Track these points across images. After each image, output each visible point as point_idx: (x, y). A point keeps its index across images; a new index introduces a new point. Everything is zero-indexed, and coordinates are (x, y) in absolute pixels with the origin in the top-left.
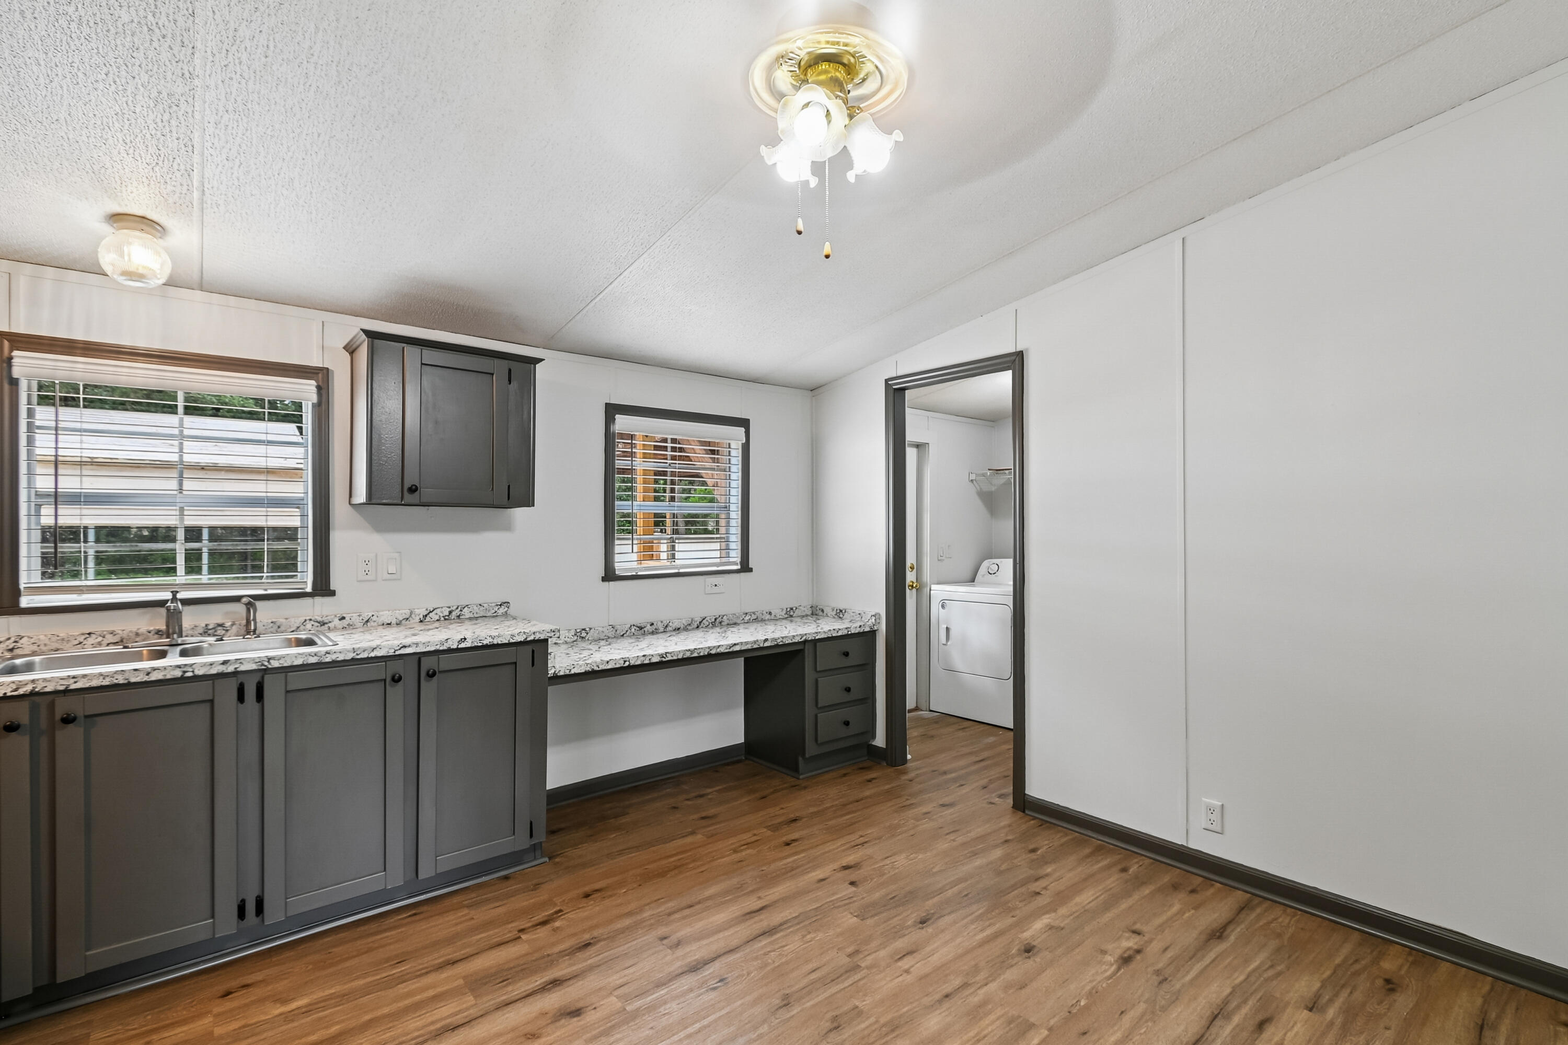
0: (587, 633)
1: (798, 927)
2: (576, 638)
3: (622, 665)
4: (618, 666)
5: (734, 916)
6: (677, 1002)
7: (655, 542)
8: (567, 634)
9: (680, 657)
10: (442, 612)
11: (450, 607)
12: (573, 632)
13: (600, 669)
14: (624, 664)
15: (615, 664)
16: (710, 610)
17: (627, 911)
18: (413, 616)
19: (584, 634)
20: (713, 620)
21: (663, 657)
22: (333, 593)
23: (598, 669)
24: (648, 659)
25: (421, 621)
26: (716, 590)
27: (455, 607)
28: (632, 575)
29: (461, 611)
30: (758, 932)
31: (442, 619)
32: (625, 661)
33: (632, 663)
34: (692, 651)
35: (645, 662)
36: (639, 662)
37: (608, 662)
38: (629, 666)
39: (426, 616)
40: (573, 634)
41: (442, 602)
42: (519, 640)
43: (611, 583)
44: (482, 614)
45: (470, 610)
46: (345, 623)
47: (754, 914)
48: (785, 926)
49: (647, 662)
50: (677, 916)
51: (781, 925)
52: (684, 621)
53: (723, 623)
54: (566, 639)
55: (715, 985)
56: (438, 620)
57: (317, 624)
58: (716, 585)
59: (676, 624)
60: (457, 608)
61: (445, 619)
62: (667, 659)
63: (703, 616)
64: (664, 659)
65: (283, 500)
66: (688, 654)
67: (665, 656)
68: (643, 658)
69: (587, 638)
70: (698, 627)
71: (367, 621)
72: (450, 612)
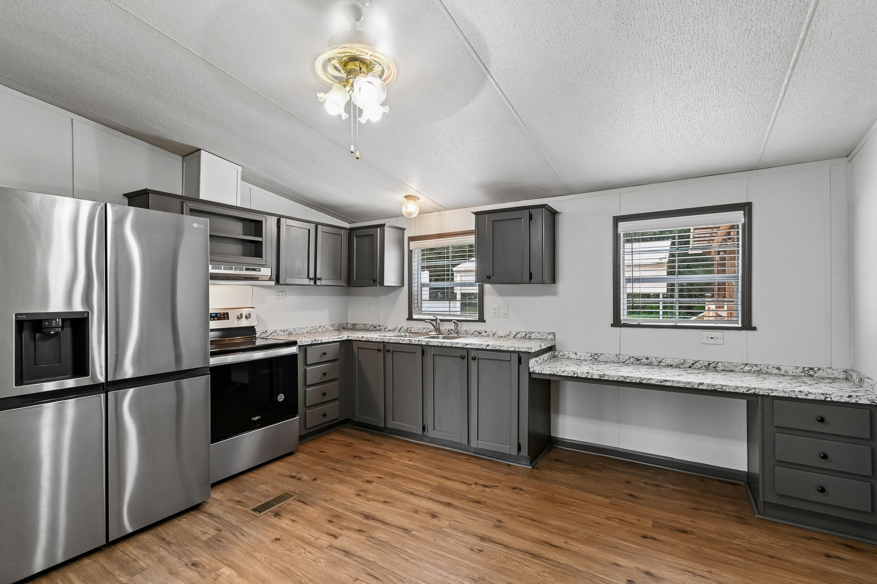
0: (599, 357)
1: (553, 567)
2: (591, 358)
3: (573, 375)
4: (569, 375)
5: (538, 537)
6: (456, 541)
7: (706, 303)
8: (586, 355)
9: (615, 379)
10: (522, 334)
11: (525, 332)
12: (589, 355)
13: (558, 374)
14: (574, 375)
15: (568, 374)
16: (705, 358)
17: (512, 503)
18: (511, 334)
19: (596, 357)
20: (706, 364)
21: (601, 376)
22: (485, 321)
23: (557, 374)
24: (590, 375)
25: (514, 337)
26: (712, 341)
27: (528, 333)
28: (636, 324)
29: (530, 334)
30: (532, 552)
31: (523, 337)
32: (574, 374)
33: (579, 375)
34: (625, 378)
35: (588, 377)
36: (584, 376)
37: (563, 372)
38: (577, 377)
39: (516, 335)
40: (590, 356)
41: (523, 329)
42: (512, 350)
43: (617, 328)
44: (540, 337)
45: (535, 334)
46: (487, 334)
47: (547, 545)
48: (547, 561)
49: (589, 377)
50: (521, 519)
51: (547, 559)
52: (676, 361)
53: (717, 368)
54: (585, 358)
55: (475, 549)
56: (521, 338)
57: (478, 333)
58: (712, 338)
59: (669, 362)
60: (529, 333)
61: (524, 338)
62: (604, 378)
63: (697, 360)
64: (602, 378)
65: (470, 283)
66: (621, 379)
67: (603, 376)
68: (586, 374)
69: (598, 359)
70: (690, 367)
71: (494, 334)
72: (526, 335)
